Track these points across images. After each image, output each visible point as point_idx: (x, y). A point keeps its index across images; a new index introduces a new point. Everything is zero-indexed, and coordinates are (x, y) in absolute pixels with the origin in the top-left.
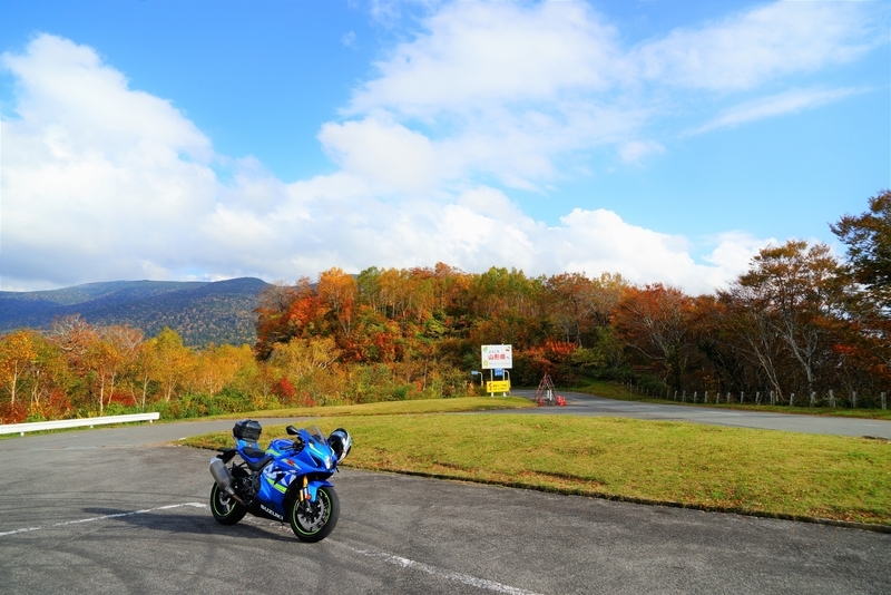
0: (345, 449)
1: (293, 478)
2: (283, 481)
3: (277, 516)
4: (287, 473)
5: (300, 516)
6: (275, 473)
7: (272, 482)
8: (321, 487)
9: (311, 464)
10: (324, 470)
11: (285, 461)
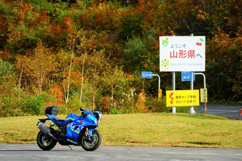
0: (100, 118)
1: (83, 127)
2: (78, 129)
3: (75, 143)
4: (80, 126)
5: (85, 142)
6: (74, 126)
7: (73, 130)
8: (93, 131)
9: (90, 122)
10: (94, 125)
11: (79, 121)
